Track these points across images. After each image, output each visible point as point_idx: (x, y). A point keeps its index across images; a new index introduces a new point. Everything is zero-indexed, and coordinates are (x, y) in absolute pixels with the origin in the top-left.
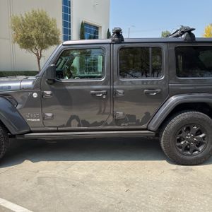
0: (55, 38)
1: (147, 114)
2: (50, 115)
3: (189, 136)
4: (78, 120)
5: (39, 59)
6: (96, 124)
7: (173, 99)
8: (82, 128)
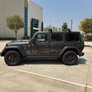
0: (23, 25)
1: (59, 51)
2: (33, 51)
3: (70, 57)
4: (40, 53)
5: (16, 33)
6: (45, 54)
7: (66, 47)
8: (41, 55)
